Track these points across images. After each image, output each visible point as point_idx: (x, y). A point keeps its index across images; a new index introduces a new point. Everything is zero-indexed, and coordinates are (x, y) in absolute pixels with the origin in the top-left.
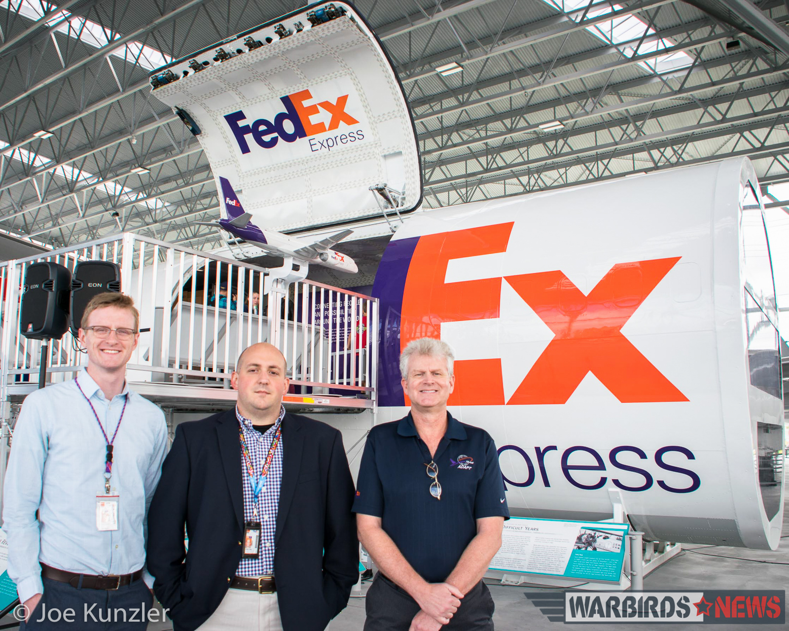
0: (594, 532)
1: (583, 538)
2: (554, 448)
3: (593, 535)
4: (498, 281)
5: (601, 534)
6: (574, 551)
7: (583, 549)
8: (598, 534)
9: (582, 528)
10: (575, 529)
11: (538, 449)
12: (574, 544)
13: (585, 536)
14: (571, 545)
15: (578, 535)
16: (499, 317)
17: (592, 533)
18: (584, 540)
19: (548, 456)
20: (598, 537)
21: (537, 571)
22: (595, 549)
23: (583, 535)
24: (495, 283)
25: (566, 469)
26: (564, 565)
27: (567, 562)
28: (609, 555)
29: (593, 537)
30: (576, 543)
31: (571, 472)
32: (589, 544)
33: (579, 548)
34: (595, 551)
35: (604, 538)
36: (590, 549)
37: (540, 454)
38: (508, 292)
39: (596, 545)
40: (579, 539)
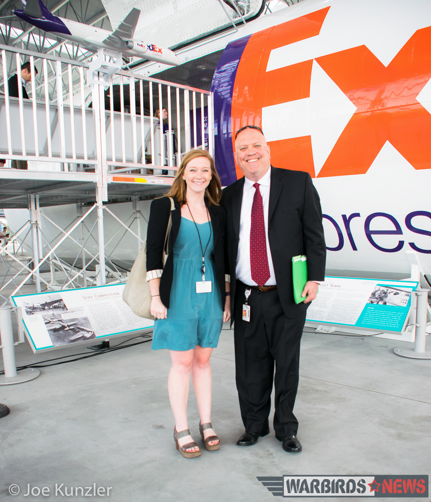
0: (387, 288)
1: (376, 294)
2: (357, 215)
3: (385, 291)
4: (310, 62)
5: (392, 290)
6: (367, 305)
7: (375, 303)
8: (390, 290)
9: (377, 285)
10: (372, 286)
11: (344, 217)
12: (368, 299)
13: (379, 292)
14: (366, 300)
15: (373, 291)
16: (309, 97)
17: (385, 289)
18: (377, 296)
19: (354, 223)
20: (389, 293)
21: (334, 321)
22: (385, 303)
23: (377, 291)
24: (307, 65)
25: (369, 234)
26: (357, 317)
27: (359, 314)
28: (397, 309)
29: (385, 293)
30: (370, 298)
31: (373, 236)
32: (381, 299)
33: (372, 302)
34: (385, 306)
35: (395, 294)
36: (381, 303)
37: (347, 222)
38: (318, 72)
39: (386, 300)
40: (374, 294)
